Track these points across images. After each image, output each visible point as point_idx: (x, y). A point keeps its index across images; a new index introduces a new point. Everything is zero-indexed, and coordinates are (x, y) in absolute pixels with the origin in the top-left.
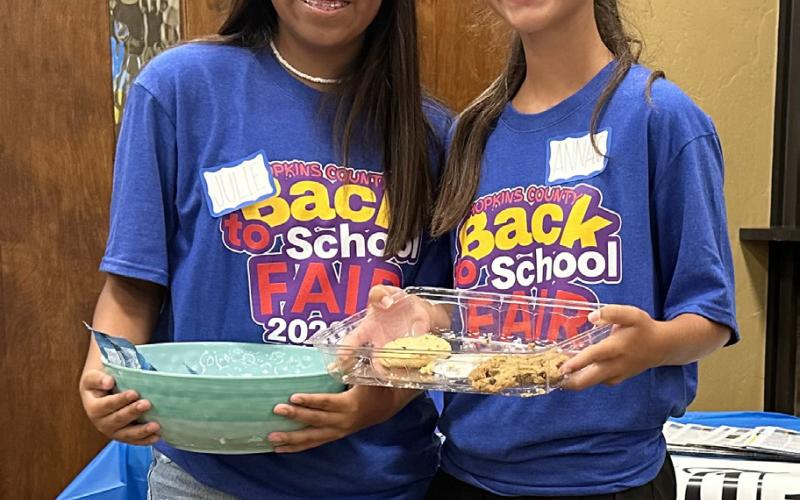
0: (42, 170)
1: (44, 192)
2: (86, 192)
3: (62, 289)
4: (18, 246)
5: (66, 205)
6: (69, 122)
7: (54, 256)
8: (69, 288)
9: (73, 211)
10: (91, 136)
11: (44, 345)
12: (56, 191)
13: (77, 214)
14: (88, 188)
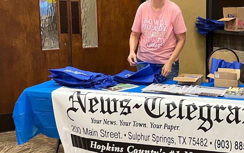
0: (22, 22)
1: (23, 27)
2: (33, 26)
3: (27, 49)
4: (17, 40)
5: (28, 30)
6: (28, 10)
7: (25, 42)
8: (29, 49)
9: (30, 31)
10: (34, 14)
11: (23, 62)
12: (26, 27)
13: (31, 32)
14: (33, 25)
